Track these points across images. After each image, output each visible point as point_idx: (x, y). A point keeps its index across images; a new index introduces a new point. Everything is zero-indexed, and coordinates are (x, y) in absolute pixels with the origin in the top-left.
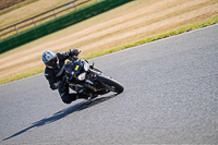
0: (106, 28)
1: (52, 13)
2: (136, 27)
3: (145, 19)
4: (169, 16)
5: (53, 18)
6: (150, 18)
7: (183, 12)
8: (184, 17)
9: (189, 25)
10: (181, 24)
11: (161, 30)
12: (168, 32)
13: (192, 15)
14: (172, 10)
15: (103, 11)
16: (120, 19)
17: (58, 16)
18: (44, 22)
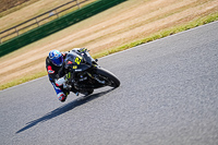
0: (90, 34)
1: (34, 21)
2: (119, 32)
3: (128, 24)
4: (152, 20)
5: (36, 26)
6: (133, 22)
7: (166, 15)
8: (167, 21)
9: (172, 29)
10: (164, 27)
11: (144, 34)
12: (151, 36)
13: (175, 18)
14: (154, 14)
15: (85, 18)
16: (103, 25)
17: (40, 24)
18: (26, 30)
